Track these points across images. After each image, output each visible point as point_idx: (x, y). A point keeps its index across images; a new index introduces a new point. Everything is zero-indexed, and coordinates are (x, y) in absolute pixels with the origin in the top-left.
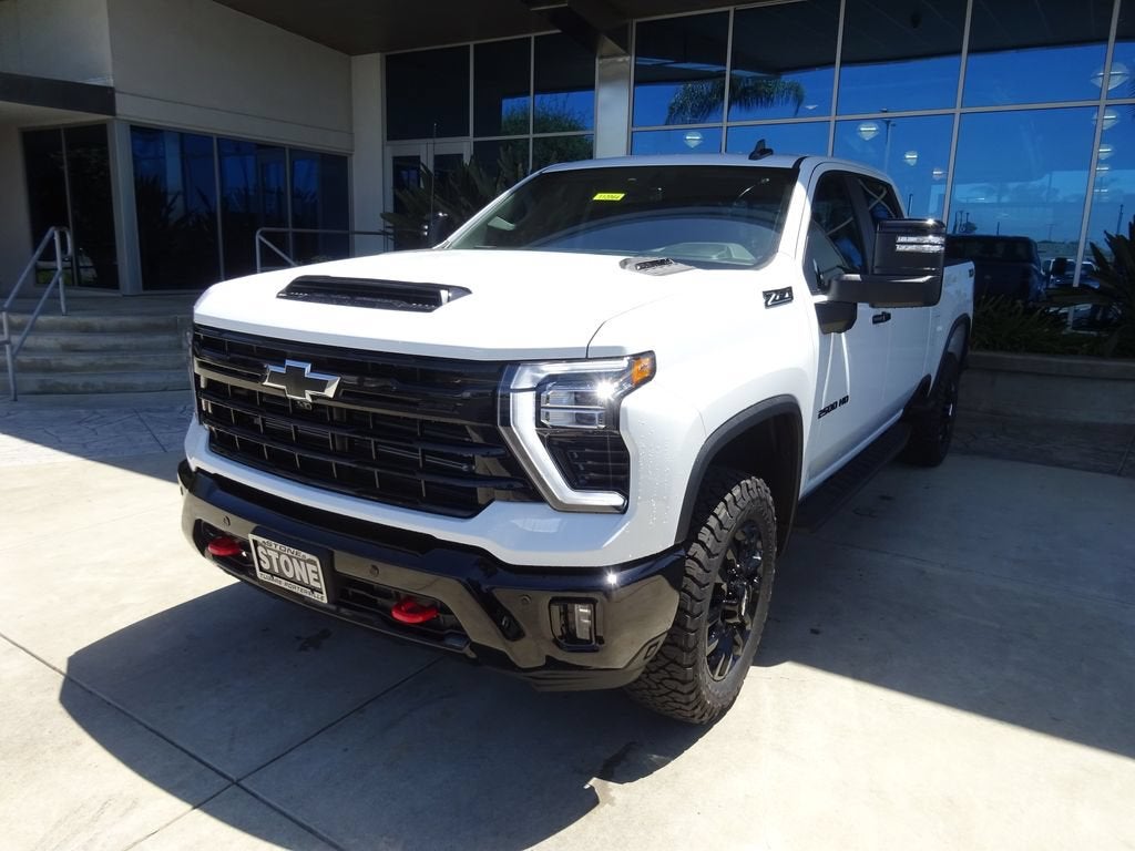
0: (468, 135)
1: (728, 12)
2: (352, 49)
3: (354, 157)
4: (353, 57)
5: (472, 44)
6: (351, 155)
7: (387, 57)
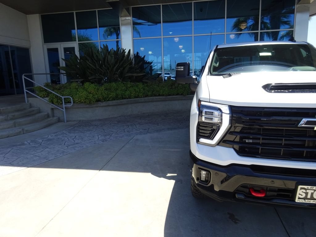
0: (75, 41)
1: (160, 5)
2: (27, 12)
3: (31, 49)
4: (28, 15)
5: (75, 12)
6: (30, 48)
7: (41, 15)
